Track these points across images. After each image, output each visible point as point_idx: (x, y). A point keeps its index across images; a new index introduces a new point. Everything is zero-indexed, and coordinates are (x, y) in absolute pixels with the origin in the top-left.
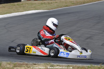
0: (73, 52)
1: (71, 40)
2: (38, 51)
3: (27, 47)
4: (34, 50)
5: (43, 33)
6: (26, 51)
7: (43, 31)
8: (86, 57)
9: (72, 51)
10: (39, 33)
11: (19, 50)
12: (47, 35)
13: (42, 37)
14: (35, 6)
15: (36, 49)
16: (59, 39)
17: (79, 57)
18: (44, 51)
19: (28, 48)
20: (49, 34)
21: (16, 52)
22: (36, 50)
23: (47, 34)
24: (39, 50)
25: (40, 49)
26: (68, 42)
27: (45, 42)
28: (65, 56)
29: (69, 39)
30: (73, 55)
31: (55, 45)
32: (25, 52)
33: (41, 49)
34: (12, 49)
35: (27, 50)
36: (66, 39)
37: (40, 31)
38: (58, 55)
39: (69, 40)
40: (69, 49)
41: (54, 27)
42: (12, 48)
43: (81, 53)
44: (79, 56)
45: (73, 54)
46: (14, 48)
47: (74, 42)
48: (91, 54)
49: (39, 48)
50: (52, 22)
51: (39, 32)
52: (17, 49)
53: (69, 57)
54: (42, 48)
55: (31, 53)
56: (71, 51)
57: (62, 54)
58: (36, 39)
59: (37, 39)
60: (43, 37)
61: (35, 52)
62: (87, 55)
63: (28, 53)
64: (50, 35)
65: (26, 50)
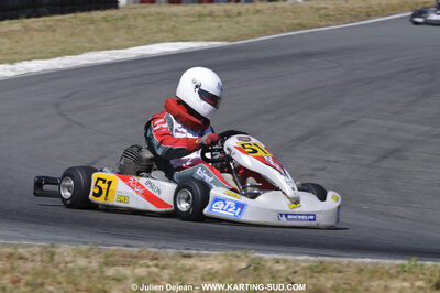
0: (265, 199)
1: (260, 153)
2: (135, 194)
3: (98, 179)
4: (123, 192)
5: (164, 126)
6: (95, 194)
7: (162, 120)
8: (314, 220)
9: (258, 195)
10: (148, 126)
11: (68, 188)
12: (177, 135)
13: (156, 140)
14: (174, 27)
15: (129, 184)
16: (219, 150)
17: (284, 218)
18: (156, 194)
19: (100, 183)
20: (185, 131)
21: (62, 197)
22: (131, 190)
23: (176, 131)
24: (141, 191)
25: (143, 187)
26: (248, 161)
27: (172, 162)
28: (230, 214)
29: (256, 148)
30: (262, 210)
31: (200, 170)
32: (91, 197)
33: (148, 188)
34: (46, 187)
35: (97, 191)
36: (242, 149)
37: (154, 119)
38: (206, 211)
39: (255, 151)
40: (251, 186)
41: (203, 103)
42: (47, 183)
43: (296, 201)
44: (286, 215)
45: (263, 208)
46: (57, 184)
47: (271, 160)
48: (339, 207)
49: (139, 184)
50: (197, 87)
51: (149, 122)
52: (64, 186)
53: (245, 217)
54: (150, 183)
55: (113, 201)
56: (254, 196)
57: (220, 205)
58: (135, 149)
59: (140, 149)
60: (161, 142)
61: (126, 199)
62: (321, 212)
63: (101, 200)
64: (190, 136)
65: (94, 190)
